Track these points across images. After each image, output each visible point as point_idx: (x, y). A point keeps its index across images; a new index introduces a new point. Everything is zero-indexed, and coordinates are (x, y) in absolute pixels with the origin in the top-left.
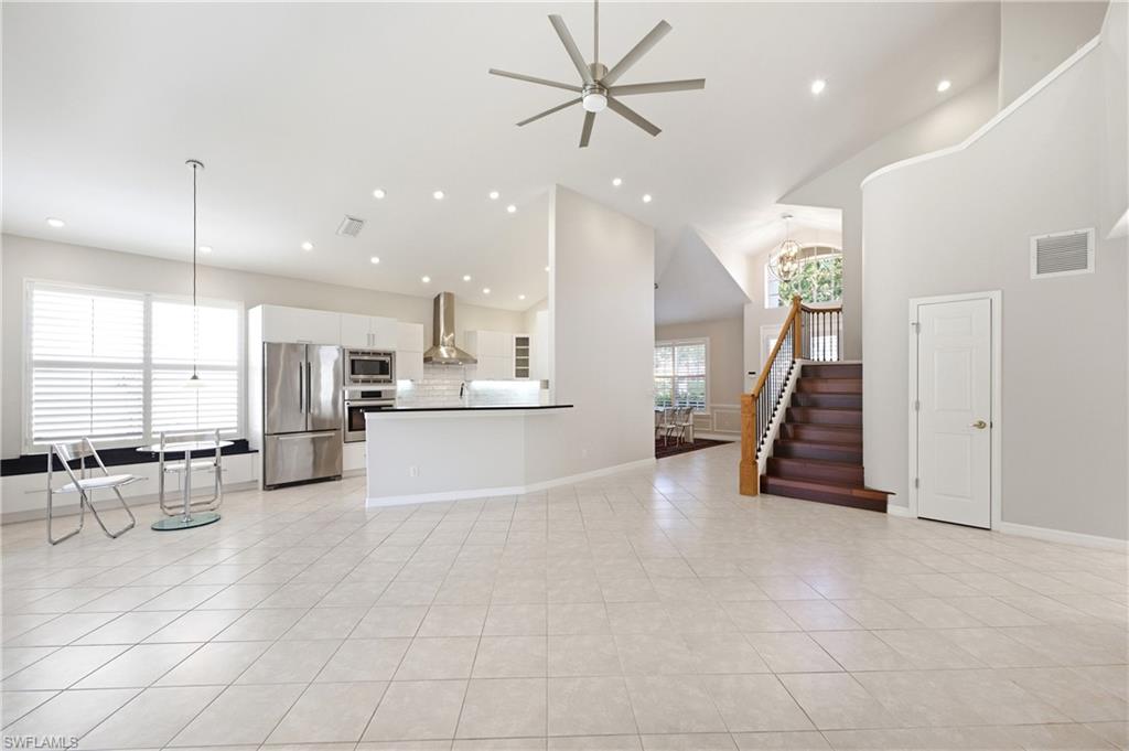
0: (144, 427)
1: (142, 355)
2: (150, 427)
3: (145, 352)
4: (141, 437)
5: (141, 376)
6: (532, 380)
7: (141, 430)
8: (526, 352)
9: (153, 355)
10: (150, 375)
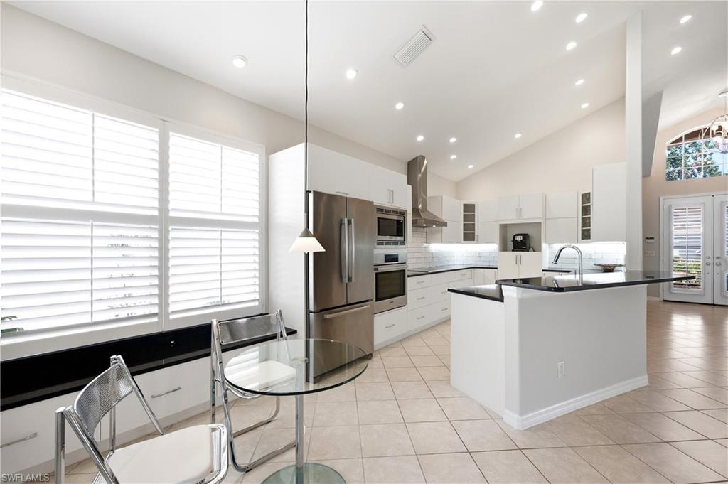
0: (160, 305)
1: (156, 204)
2: (167, 305)
3: (160, 201)
4: (155, 319)
5: (156, 235)
6: (478, 242)
7: (155, 310)
8: (472, 218)
9: (171, 206)
10: (167, 232)
